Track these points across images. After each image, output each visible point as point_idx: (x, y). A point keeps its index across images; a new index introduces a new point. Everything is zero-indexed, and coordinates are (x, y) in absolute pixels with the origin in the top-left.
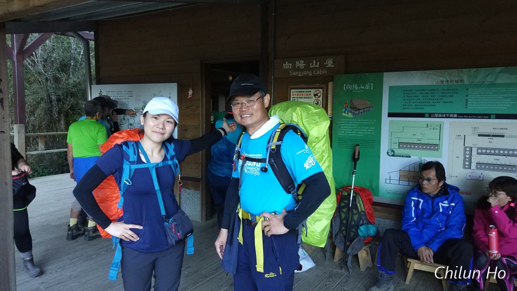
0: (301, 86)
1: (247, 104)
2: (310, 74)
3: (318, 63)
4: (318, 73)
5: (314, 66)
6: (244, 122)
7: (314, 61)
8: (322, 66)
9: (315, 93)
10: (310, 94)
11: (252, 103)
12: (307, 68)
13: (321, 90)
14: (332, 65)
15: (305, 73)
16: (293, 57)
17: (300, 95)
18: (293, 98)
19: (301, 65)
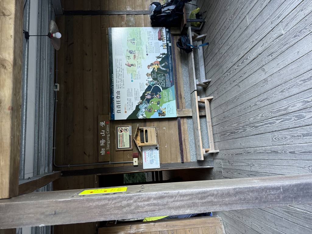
2: (109, 135)
5: (104, 133)
7: (101, 133)
8: (104, 128)
9: (120, 132)
10: (121, 135)
12: (105, 138)
13: (118, 128)
14: (103, 122)
15: (108, 139)
16: (98, 148)
17: (121, 141)
18: (123, 146)
19: (103, 142)
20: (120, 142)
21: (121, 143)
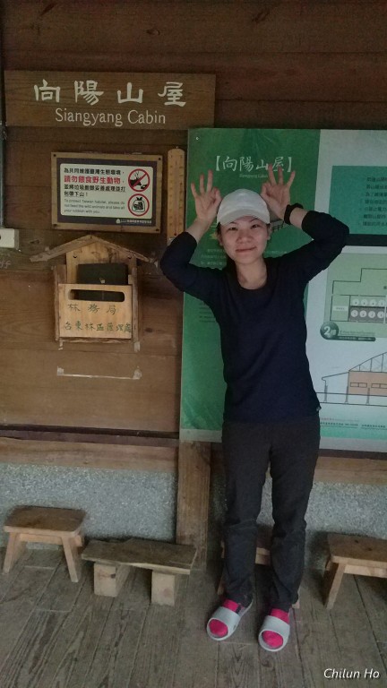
2: (119, 124)
3: (141, 92)
4: (141, 120)
5: (129, 99)
7: (129, 86)
8: (153, 102)
9: (133, 178)
10: (117, 180)
12: (107, 104)
13: (150, 170)
14: (182, 99)
15: (102, 118)
16: (65, 66)
17: (89, 180)
18: (66, 187)
19: (88, 93)
20: (85, 175)
21: (81, 179)
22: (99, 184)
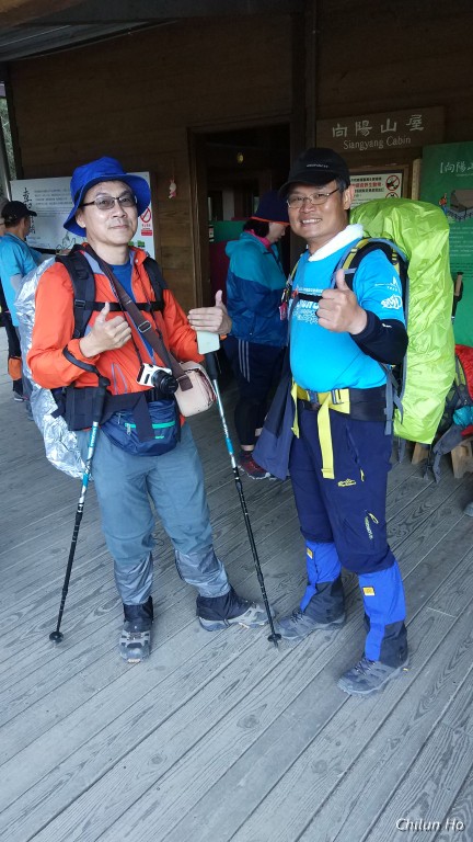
0: (365, 168)
1: (313, 201)
2: (381, 147)
3: (395, 124)
4: (395, 143)
6: (306, 232)
7: (388, 121)
10: (379, 184)
11: (321, 200)
12: (375, 135)
13: (400, 175)
15: (371, 144)
16: (349, 114)
19: (363, 128)
20: (360, 182)
22: (368, 188)
